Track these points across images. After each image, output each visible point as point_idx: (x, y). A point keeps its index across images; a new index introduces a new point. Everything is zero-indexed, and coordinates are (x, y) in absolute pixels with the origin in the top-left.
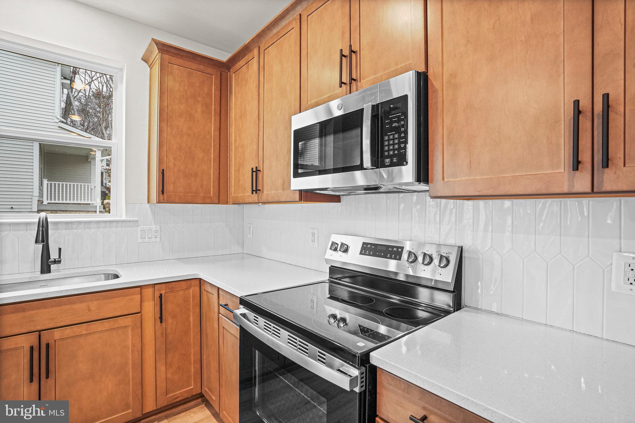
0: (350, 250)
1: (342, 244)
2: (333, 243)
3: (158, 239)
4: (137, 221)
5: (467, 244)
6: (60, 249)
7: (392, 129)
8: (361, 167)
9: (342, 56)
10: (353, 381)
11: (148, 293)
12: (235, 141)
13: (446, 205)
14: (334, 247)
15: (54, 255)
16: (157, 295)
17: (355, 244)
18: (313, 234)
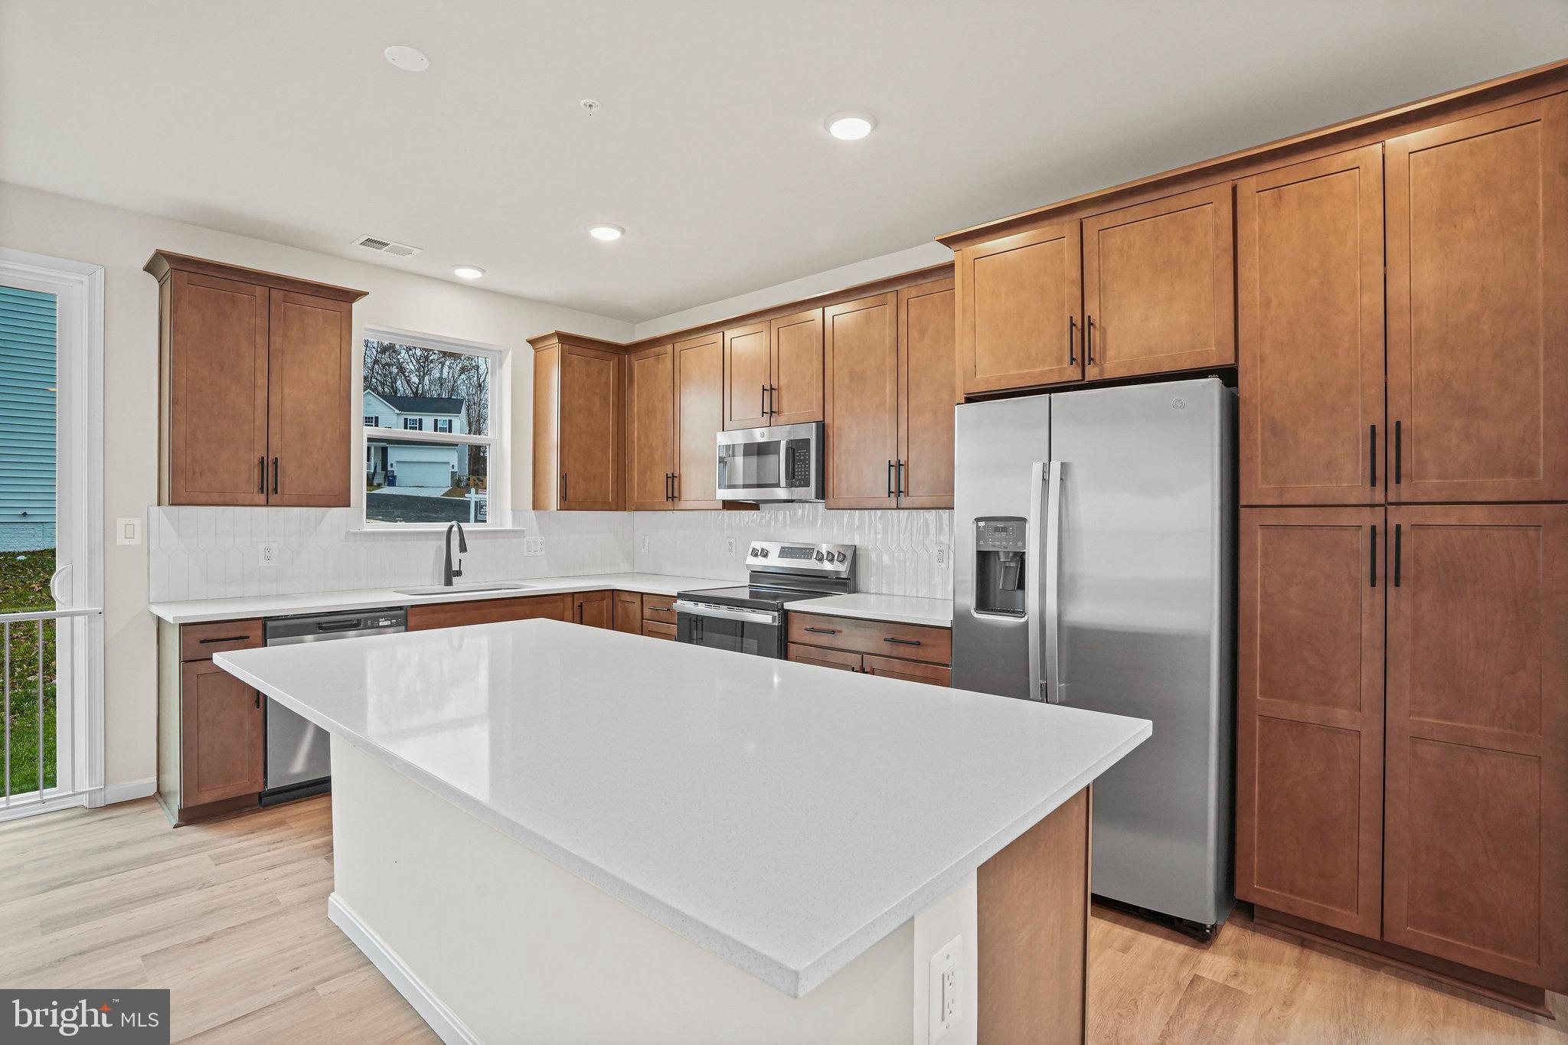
0: (769, 555)
1: (762, 550)
2: (754, 549)
3: (544, 552)
4: (523, 531)
5: (857, 542)
6: (460, 560)
7: (801, 461)
8: (778, 485)
9: (765, 389)
10: (774, 618)
11: (569, 600)
12: (639, 438)
13: (852, 518)
14: (755, 554)
15: (455, 567)
16: (576, 604)
17: (774, 549)
18: (731, 544)
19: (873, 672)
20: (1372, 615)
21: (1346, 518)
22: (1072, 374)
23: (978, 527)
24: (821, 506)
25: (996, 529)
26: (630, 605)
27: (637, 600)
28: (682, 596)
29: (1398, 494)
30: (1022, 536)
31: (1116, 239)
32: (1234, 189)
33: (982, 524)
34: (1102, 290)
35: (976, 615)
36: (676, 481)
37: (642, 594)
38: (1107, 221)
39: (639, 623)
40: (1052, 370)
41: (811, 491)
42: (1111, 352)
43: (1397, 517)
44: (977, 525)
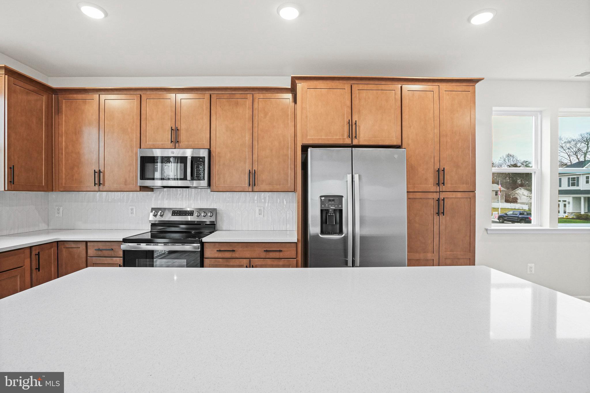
9: (172, 129)
19: (256, 267)
20: (436, 225)
21: (430, 196)
22: (348, 141)
23: (321, 200)
24: (209, 190)
25: (330, 200)
26: (75, 249)
27: (83, 246)
28: (125, 241)
29: (442, 189)
30: (341, 203)
31: (364, 94)
32: (401, 87)
33: (323, 198)
34: (359, 112)
35: (321, 236)
36: (102, 174)
37: (86, 242)
38: (361, 87)
39: (84, 260)
40: (340, 139)
41: (204, 183)
42: (362, 135)
43: (443, 195)
44: (321, 198)
